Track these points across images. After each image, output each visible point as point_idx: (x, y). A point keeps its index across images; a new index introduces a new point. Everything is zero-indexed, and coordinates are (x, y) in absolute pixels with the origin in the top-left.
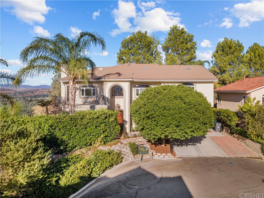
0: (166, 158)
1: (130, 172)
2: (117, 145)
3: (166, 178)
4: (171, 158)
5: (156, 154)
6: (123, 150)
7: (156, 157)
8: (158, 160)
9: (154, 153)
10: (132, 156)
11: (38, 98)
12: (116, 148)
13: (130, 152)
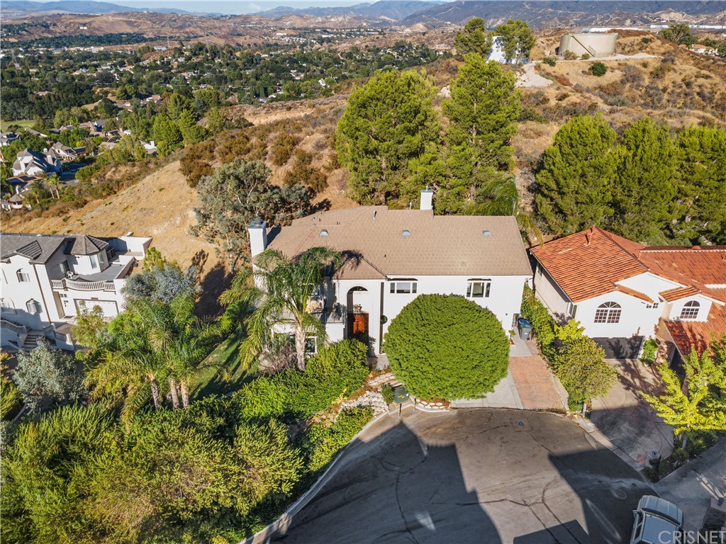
0: (434, 409)
1: (384, 434)
2: (365, 395)
3: (437, 447)
4: (442, 409)
5: (420, 403)
6: (373, 400)
7: (420, 407)
8: (423, 412)
9: (418, 400)
10: (387, 407)
11: (68, 47)
12: (364, 400)
13: (383, 401)
